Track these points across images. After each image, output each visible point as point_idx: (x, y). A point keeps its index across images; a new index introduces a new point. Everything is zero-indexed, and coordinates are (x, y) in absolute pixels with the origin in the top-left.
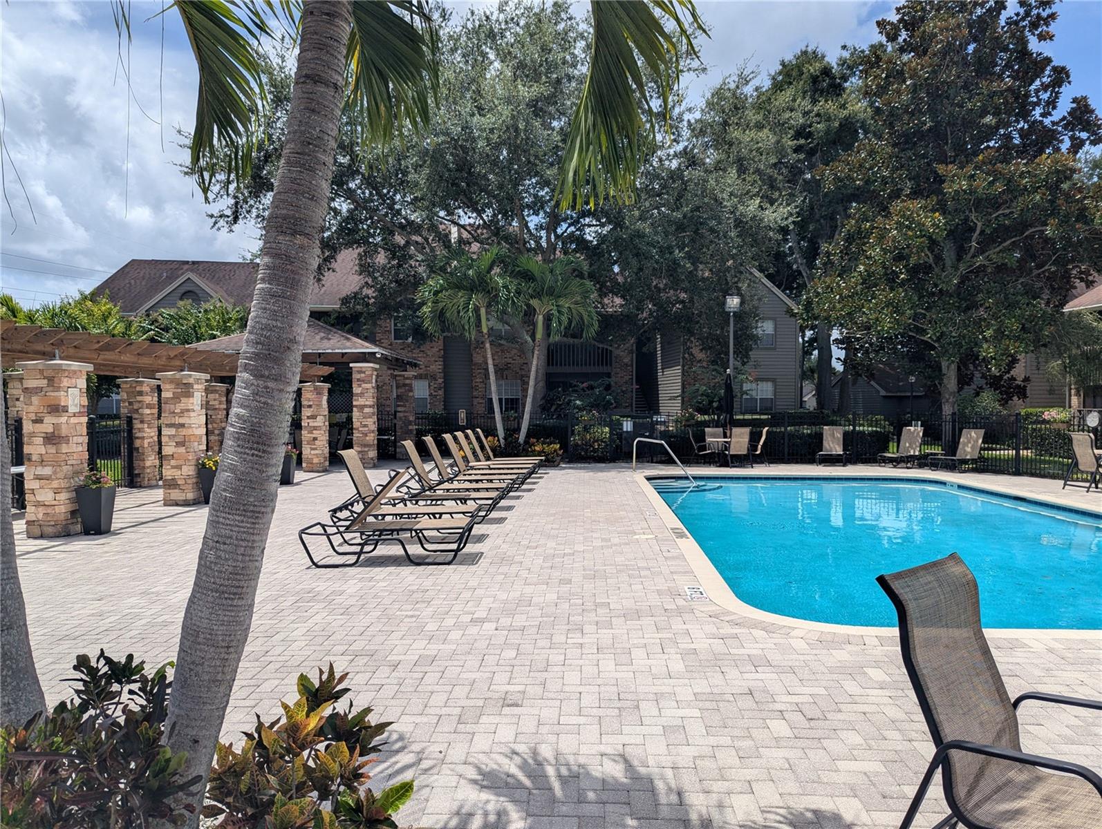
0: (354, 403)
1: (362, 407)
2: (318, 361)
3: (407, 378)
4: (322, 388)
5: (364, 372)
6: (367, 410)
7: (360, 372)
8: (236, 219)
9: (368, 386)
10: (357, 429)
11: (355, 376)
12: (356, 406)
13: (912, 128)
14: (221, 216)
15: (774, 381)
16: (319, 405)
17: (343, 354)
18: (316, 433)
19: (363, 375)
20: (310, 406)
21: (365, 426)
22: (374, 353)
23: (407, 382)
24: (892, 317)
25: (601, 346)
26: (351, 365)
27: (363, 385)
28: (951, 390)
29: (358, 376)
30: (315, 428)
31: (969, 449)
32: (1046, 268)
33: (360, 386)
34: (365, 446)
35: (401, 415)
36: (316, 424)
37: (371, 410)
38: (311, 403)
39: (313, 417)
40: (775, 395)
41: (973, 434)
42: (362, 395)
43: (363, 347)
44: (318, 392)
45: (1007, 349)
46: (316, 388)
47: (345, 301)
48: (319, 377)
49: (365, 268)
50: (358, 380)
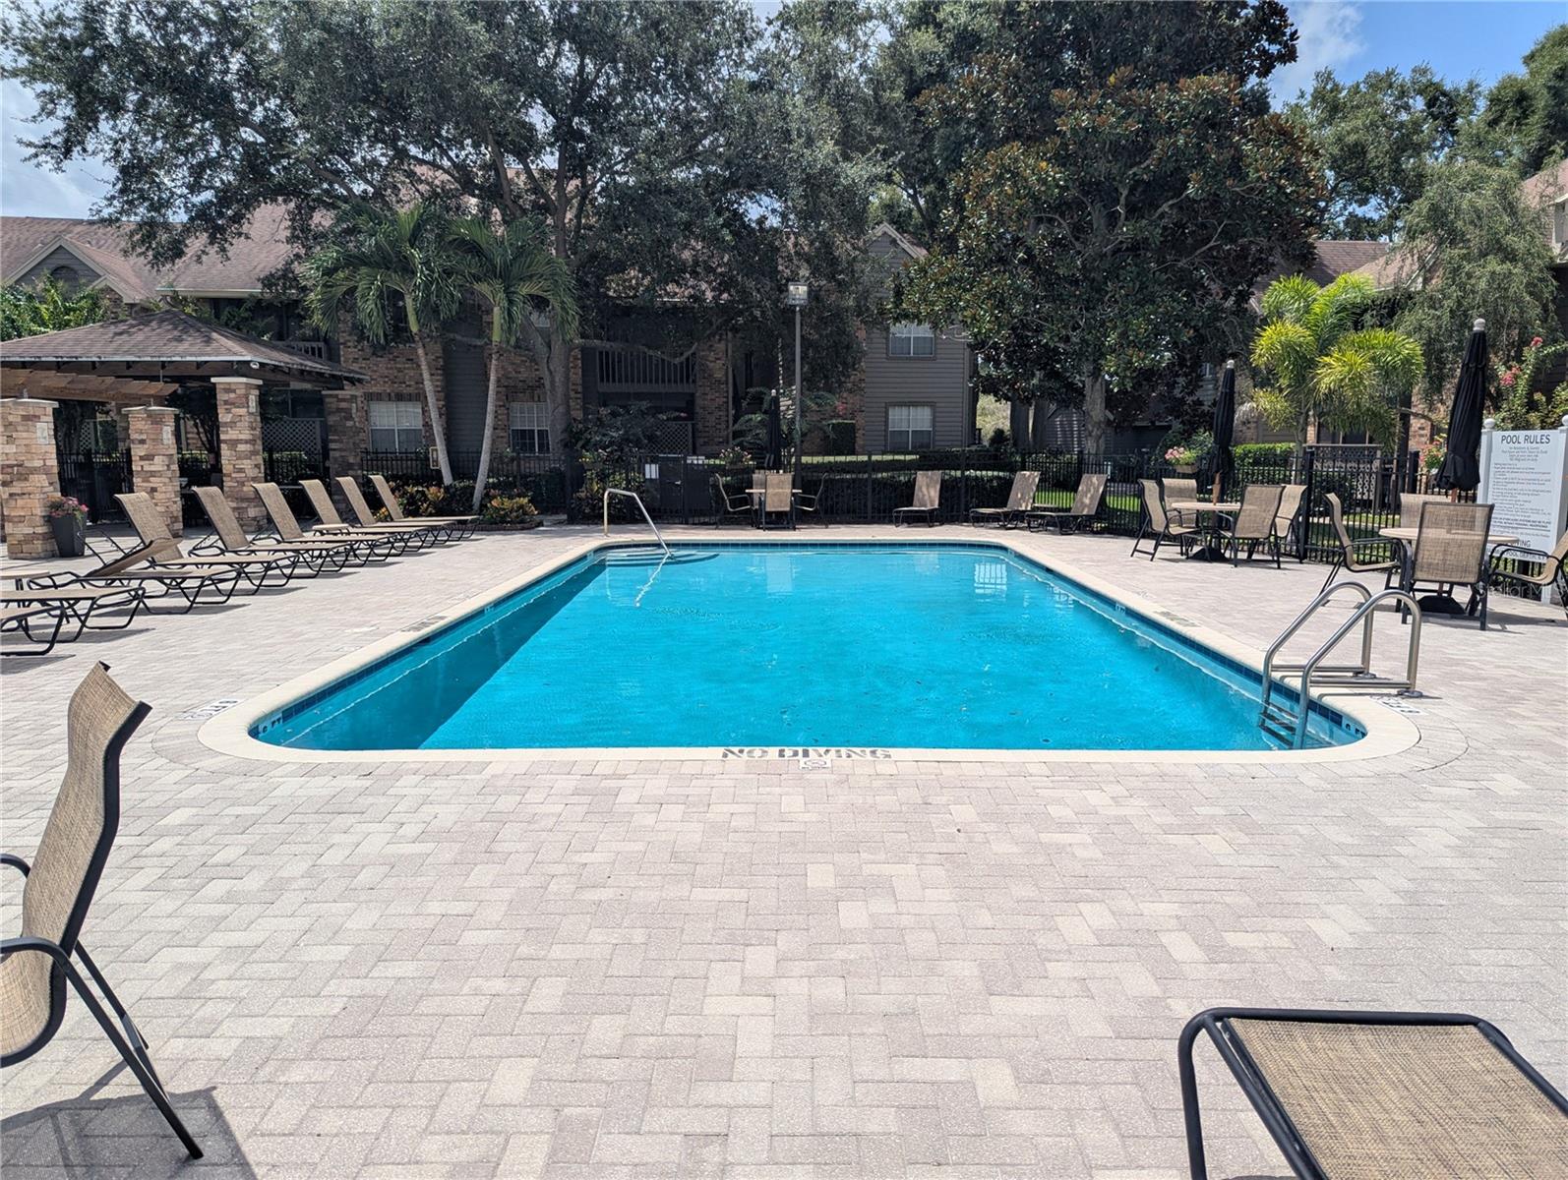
0: (222, 437)
1: (234, 443)
2: (161, 373)
3: (344, 400)
4: (162, 414)
5: (234, 391)
6: (241, 447)
7: (229, 390)
8: (67, 153)
9: (243, 411)
10: (229, 475)
11: (221, 397)
12: (225, 442)
13: (1033, 32)
14: (45, 146)
15: (932, 405)
16: (158, 440)
17: (199, 364)
18: (155, 482)
19: (232, 395)
20: (142, 442)
21: (241, 470)
22: (248, 362)
23: (343, 405)
24: (992, 315)
25: (651, 353)
26: (213, 380)
27: (234, 410)
28: (1095, 419)
29: (225, 397)
30: (153, 474)
31: (1087, 501)
32: (1212, 244)
33: (228, 411)
34: (243, 500)
35: (337, 454)
36: (153, 468)
37: (248, 447)
38: (144, 437)
39: (149, 457)
40: (934, 426)
41: (1094, 480)
42: (232, 424)
43: (230, 351)
44: (156, 420)
45: (1130, 362)
46: (150, 415)
47: (268, 281)
48: (155, 397)
49: (301, 231)
50: (226, 402)
